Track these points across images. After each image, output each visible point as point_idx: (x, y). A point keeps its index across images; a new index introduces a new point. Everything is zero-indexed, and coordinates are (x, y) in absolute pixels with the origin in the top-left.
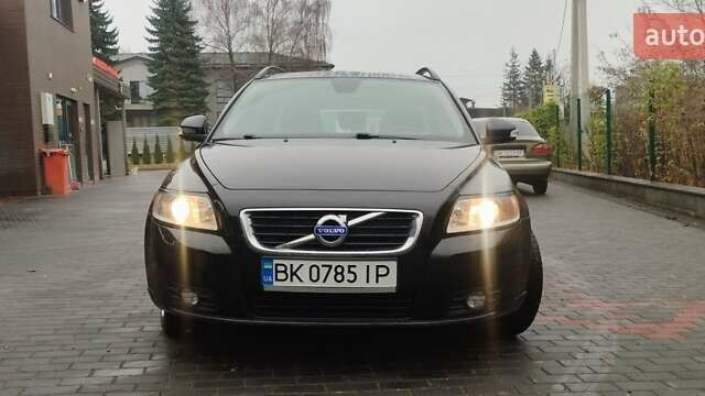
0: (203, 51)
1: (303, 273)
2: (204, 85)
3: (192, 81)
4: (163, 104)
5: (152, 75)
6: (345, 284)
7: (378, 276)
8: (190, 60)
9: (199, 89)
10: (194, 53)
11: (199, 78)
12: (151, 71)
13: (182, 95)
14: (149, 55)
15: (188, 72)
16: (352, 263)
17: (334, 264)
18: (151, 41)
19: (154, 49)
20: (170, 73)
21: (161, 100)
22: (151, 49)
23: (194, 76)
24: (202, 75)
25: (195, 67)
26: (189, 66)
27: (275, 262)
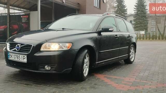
0: (147, 13)
1: (13, 56)
2: (147, 21)
3: (144, 20)
4: (137, 26)
5: (134, 19)
6: (19, 60)
7: (24, 59)
8: (144, 15)
9: (145, 22)
10: (145, 13)
11: (146, 19)
12: (134, 18)
13: (141, 24)
14: (134, 14)
15: (143, 18)
16: (19, 55)
17: (17, 55)
18: (135, 11)
19: (136, 13)
20: (139, 18)
21: (136, 25)
22: (135, 13)
23: (144, 19)
24: (147, 18)
25: (145, 17)
26: (144, 16)
27: (10, 53)
